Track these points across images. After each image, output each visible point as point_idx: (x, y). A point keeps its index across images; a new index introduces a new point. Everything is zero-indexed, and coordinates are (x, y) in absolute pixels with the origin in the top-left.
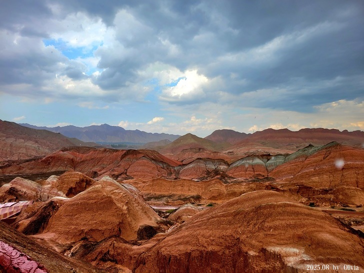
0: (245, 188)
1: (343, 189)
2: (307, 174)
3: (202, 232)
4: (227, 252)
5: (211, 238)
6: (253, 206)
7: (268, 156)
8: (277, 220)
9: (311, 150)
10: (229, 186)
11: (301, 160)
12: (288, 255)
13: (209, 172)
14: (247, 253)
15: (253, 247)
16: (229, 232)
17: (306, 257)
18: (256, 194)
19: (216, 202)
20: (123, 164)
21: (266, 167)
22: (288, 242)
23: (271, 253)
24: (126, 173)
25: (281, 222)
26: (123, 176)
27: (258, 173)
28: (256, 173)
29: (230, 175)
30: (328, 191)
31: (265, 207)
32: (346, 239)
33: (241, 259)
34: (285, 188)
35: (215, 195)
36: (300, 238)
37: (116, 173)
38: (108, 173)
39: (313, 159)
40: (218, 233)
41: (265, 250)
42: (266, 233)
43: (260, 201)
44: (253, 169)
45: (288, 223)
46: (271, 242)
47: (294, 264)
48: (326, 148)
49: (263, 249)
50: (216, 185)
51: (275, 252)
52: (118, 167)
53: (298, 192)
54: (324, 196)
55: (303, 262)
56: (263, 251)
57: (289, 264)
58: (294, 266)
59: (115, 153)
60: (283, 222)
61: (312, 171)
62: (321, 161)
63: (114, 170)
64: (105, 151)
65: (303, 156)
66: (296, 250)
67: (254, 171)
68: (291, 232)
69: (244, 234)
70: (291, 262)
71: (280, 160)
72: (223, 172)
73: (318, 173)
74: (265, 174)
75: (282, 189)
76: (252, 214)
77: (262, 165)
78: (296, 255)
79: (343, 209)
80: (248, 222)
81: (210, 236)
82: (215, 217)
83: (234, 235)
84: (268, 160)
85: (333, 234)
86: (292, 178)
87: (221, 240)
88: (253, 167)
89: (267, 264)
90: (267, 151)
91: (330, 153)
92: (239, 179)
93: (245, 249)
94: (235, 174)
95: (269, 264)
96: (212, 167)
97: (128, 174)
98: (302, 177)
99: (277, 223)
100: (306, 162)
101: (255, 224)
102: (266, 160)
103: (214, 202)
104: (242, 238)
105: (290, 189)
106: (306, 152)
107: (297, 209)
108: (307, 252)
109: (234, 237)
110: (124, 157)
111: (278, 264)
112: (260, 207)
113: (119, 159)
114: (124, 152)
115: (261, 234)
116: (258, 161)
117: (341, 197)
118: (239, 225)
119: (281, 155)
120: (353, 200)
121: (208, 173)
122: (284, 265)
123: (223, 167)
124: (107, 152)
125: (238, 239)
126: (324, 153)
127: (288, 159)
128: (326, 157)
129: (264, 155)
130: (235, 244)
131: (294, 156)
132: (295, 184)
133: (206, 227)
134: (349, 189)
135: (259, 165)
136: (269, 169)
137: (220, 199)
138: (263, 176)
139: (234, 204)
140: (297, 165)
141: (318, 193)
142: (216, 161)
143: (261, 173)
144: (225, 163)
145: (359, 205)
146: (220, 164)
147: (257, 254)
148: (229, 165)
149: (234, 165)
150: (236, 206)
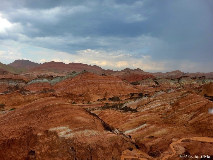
0: (37, 97)
1: (88, 94)
2: (72, 87)
3: (5, 128)
4: (23, 137)
5: (12, 131)
6: (41, 107)
7: (51, 78)
8: (55, 113)
9: (74, 75)
10: (26, 96)
11: (69, 80)
12: (60, 131)
13: (11, 88)
14: (36, 135)
15: (40, 131)
16: (25, 125)
17: (69, 130)
18: (44, 100)
19: (17, 107)
21: (51, 83)
22: (61, 124)
23: (51, 132)
25: (57, 114)
27: (46, 87)
28: (44, 87)
29: (27, 89)
30: (81, 95)
31: (48, 107)
32: (87, 118)
33: (33, 139)
34: (61, 95)
35: (16, 102)
36: (67, 121)
39: (75, 79)
40: (17, 126)
41: (48, 131)
42: (48, 121)
43: (46, 104)
44: (42, 85)
45: (61, 114)
46: (51, 126)
47: (63, 135)
48: (81, 74)
49: (46, 130)
50: (16, 96)
51: (53, 131)
53: (67, 97)
54: (80, 98)
55: (68, 133)
56: (47, 131)
57: (61, 136)
58: (63, 136)
60: (58, 114)
62: (79, 80)
65: (70, 78)
66: (64, 128)
68: (62, 119)
69: (35, 124)
70: (61, 134)
71: (58, 80)
72: (22, 87)
73: (77, 87)
74: (50, 88)
75: (59, 96)
76: (40, 112)
77: (48, 83)
78: (64, 130)
79: (88, 104)
80: (38, 117)
81: (11, 129)
82: (15, 117)
83: (28, 126)
84: (52, 80)
85: (82, 116)
86: (64, 90)
87: (19, 131)
88: (42, 84)
89: (48, 138)
90: (51, 74)
91: (83, 76)
92: (34, 91)
93: (35, 133)
94: (31, 88)
95: (49, 138)
96: (13, 84)
98: (69, 89)
99: (55, 115)
100: (72, 81)
101: (42, 117)
102: (50, 80)
103: (15, 107)
104: (34, 127)
105: (63, 96)
106: (72, 75)
107: (66, 106)
108: (70, 128)
109: (28, 127)
111: (55, 137)
112: (45, 107)
115: (46, 123)
116: (45, 80)
117: (87, 98)
118: (32, 119)
119: (59, 77)
120: (92, 99)
122: (58, 137)
123: (22, 84)
125: (31, 128)
126: (80, 76)
127: (63, 79)
128: (81, 78)
129: (49, 77)
130: (29, 131)
131: (66, 78)
132: (66, 93)
133: (8, 124)
134: (90, 94)
135: (46, 83)
136: (52, 85)
137: (20, 105)
139: (29, 107)
140: (67, 82)
141: (77, 97)
142: (17, 80)
143: (47, 87)
144: (23, 82)
145: (94, 101)
146: (20, 83)
147: (43, 134)
148: (26, 83)
149: (30, 83)
150: (30, 108)
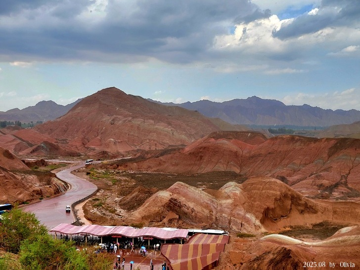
20: (335, 166)
24: (346, 184)
26: (343, 189)
37: (325, 182)
38: (309, 181)
52: (326, 170)
59: (313, 145)
63: (319, 177)
64: (293, 139)
97: (350, 186)
110: (333, 153)
113: (325, 155)
114: (333, 142)
124: (297, 141)
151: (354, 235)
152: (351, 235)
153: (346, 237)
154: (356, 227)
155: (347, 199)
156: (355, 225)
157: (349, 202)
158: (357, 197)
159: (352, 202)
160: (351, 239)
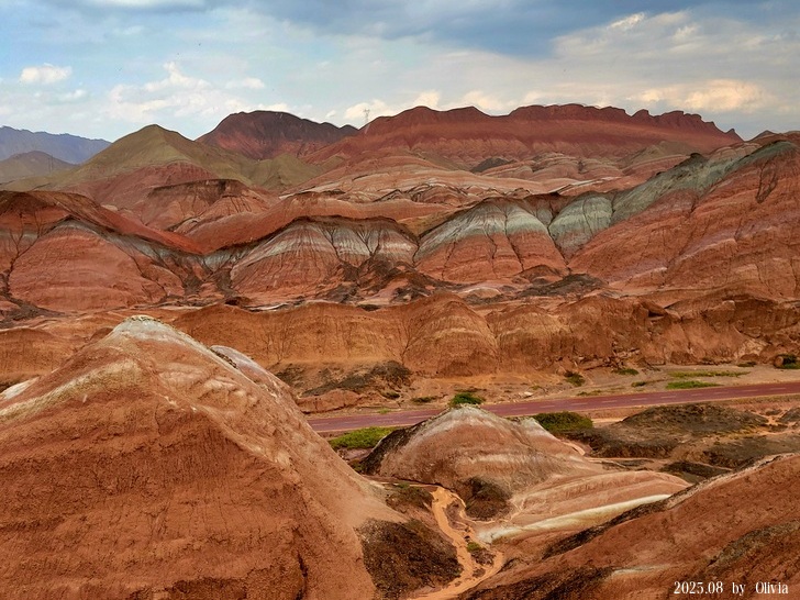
2: (716, 255)
7: (553, 202)
9: (704, 174)
11: (678, 208)
13: (352, 268)
21: (555, 237)
27: (537, 262)
28: (529, 263)
29: (437, 276)
39: (721, 202)
44: (513, 247)
61: (730, 246)
62: (752, 208)
65: (680, 195)
67: (520, 257)
71: (599, 214)
72: (406, 265)
73: (757, 250)
74: (561, 266)
77: (541, 233)
84: (556, 214)
86: (663, 273)
88: (513, 239)
91: (774, 180)
92: (483, 287)
96: (356, 248)
100: (701, 214)
102: (547, 215)
106: (689, 179)
116: (523, 219)
119: (598, 194)
121: (350, 271)
123: (398, 248)
126: (757, 182)
127: (627, 206)
128: (766, 194)
131: (646, 197)
135: (532, 234)
136: (568, 244)
138: (557, 272)
140: (668, 227)
142: (367, 225)
143: (543, 261)
144: (401, 232)
146: (386, 238)
148: (416, 239)
149: (440, 238)
151: (32, 397)
152: (26, 399)
153: (16, 406)
154: (35, 380)
155: (12, 326)
156: (34, 377)
157: (18, 331)
158: (33, 317)
159: (24, 330)
160: (28, 406)
